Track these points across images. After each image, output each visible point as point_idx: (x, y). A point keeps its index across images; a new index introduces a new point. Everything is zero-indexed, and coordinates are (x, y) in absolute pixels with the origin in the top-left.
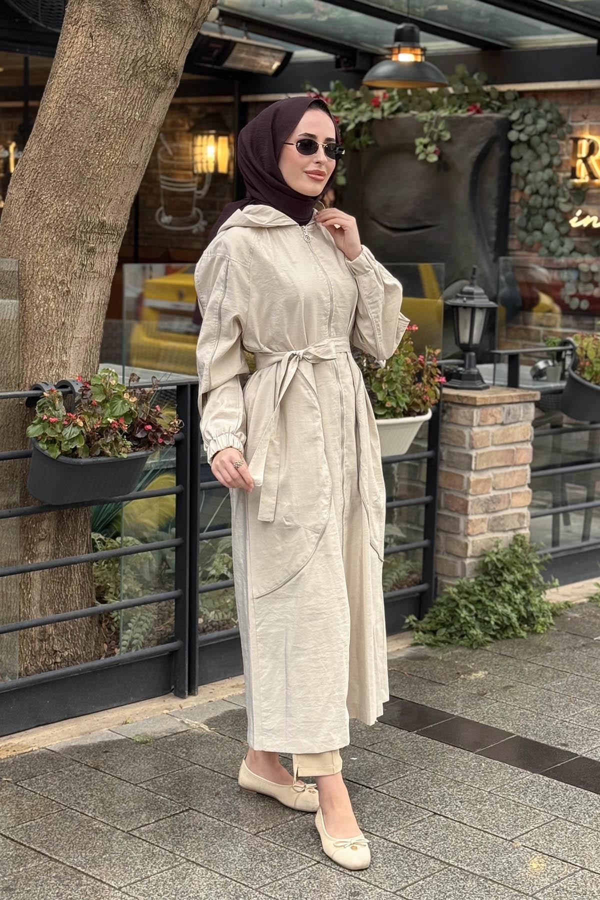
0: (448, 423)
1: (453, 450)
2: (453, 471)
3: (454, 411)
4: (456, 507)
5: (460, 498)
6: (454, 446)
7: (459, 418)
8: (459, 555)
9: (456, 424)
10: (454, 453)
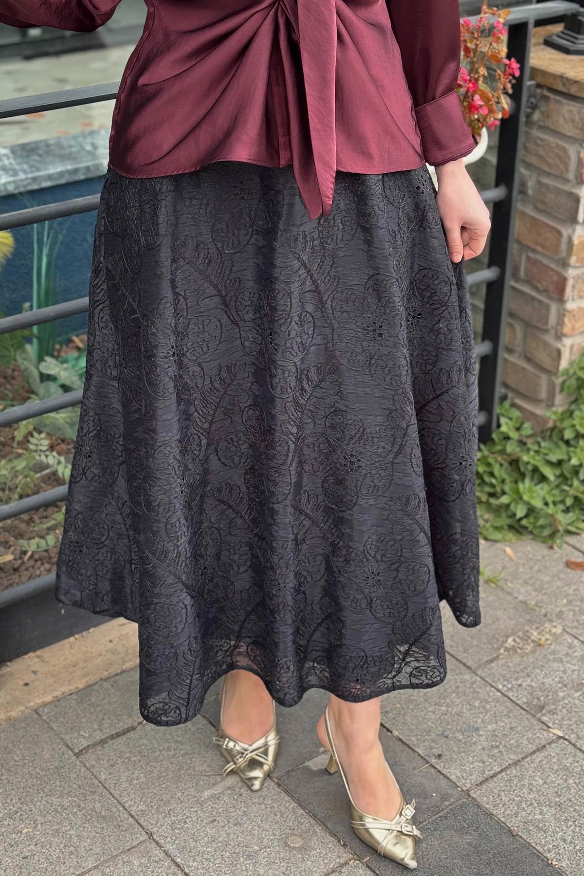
0: (541, 128)
1: (545, 180)
2: (543, 218)
3: (552, 105)
4: (544, 283)
5: (553, 270)
6: (548, 174)
7: (561, 121)
8: (544, 366)
9: (556, 133)
10: (547, 186)
